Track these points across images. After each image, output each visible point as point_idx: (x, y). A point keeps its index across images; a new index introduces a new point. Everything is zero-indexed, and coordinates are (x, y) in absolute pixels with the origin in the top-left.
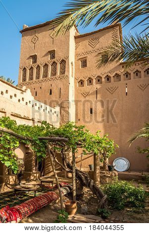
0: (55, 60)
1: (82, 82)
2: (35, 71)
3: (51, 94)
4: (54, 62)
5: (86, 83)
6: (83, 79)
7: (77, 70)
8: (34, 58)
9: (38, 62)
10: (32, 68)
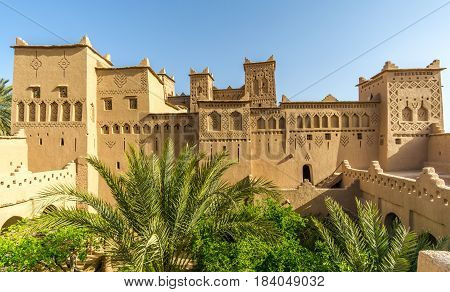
0: (67, 99)
1: (106, 128)
2: (38, 109)
3: (63, 144)
4: (66, 102)
5: (112, 130)
6: (108, 124)
7: (100, 111)
8: (37, 90)
9: (42, 98)
10: (32, 104)
